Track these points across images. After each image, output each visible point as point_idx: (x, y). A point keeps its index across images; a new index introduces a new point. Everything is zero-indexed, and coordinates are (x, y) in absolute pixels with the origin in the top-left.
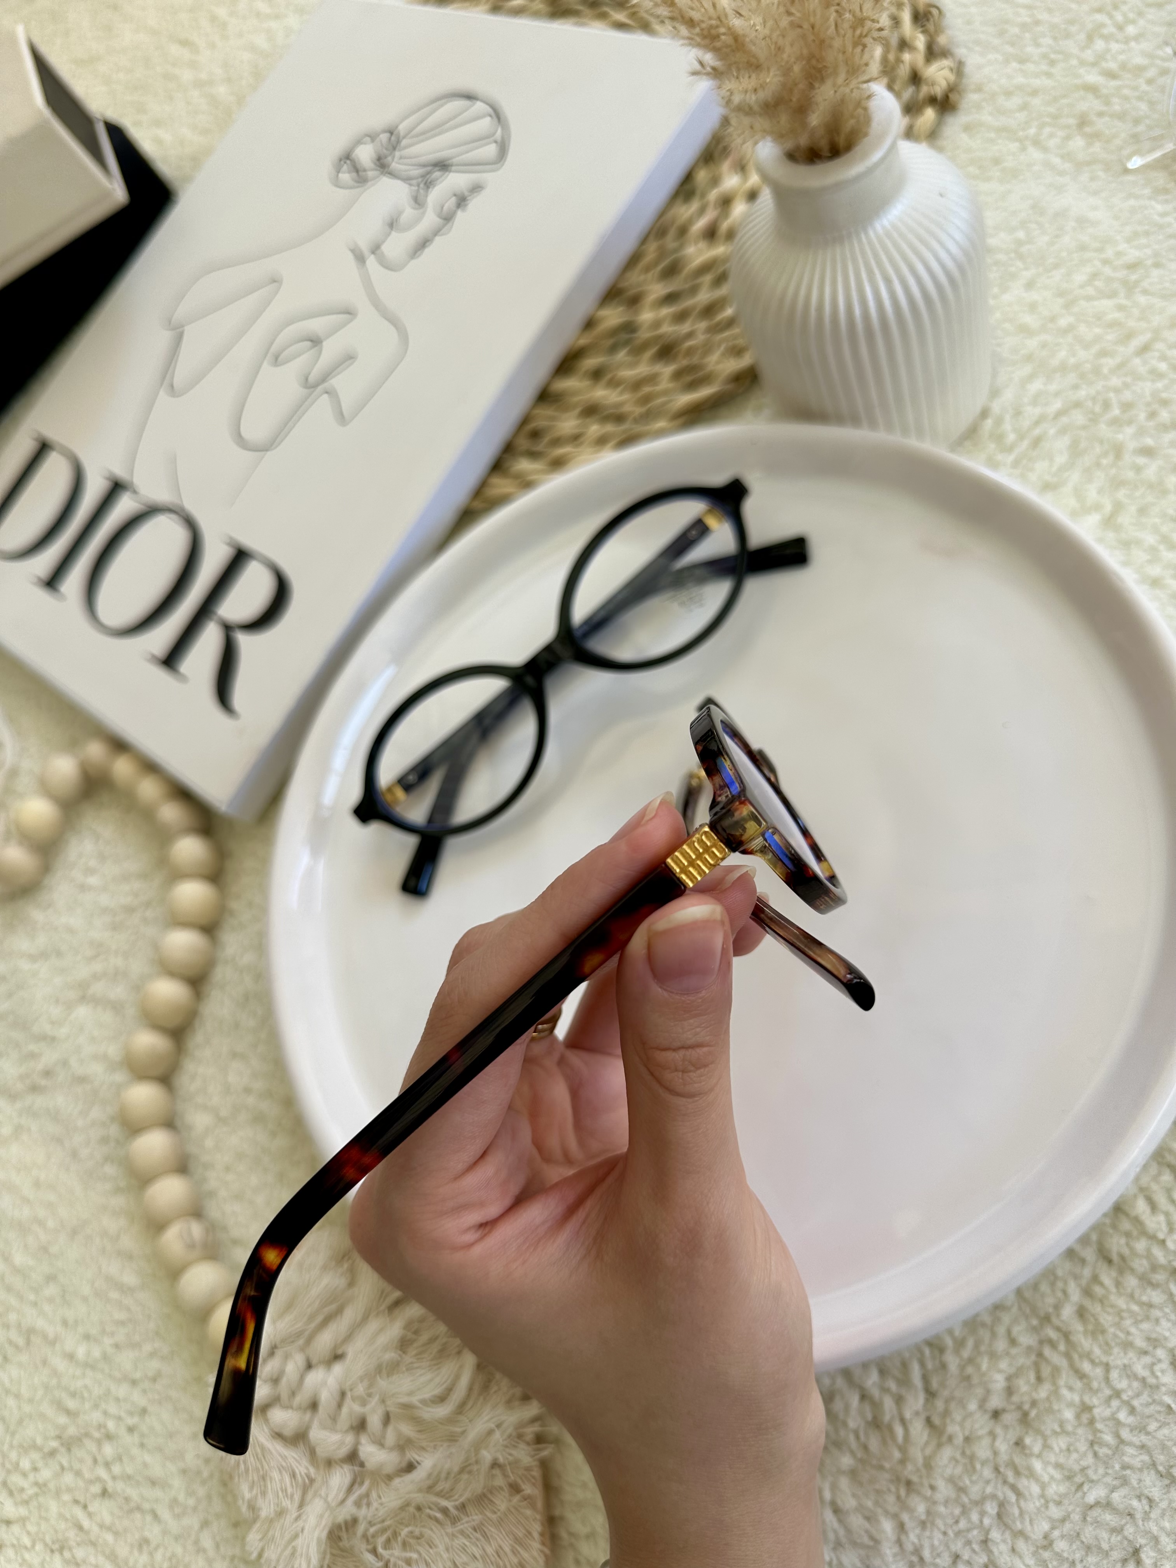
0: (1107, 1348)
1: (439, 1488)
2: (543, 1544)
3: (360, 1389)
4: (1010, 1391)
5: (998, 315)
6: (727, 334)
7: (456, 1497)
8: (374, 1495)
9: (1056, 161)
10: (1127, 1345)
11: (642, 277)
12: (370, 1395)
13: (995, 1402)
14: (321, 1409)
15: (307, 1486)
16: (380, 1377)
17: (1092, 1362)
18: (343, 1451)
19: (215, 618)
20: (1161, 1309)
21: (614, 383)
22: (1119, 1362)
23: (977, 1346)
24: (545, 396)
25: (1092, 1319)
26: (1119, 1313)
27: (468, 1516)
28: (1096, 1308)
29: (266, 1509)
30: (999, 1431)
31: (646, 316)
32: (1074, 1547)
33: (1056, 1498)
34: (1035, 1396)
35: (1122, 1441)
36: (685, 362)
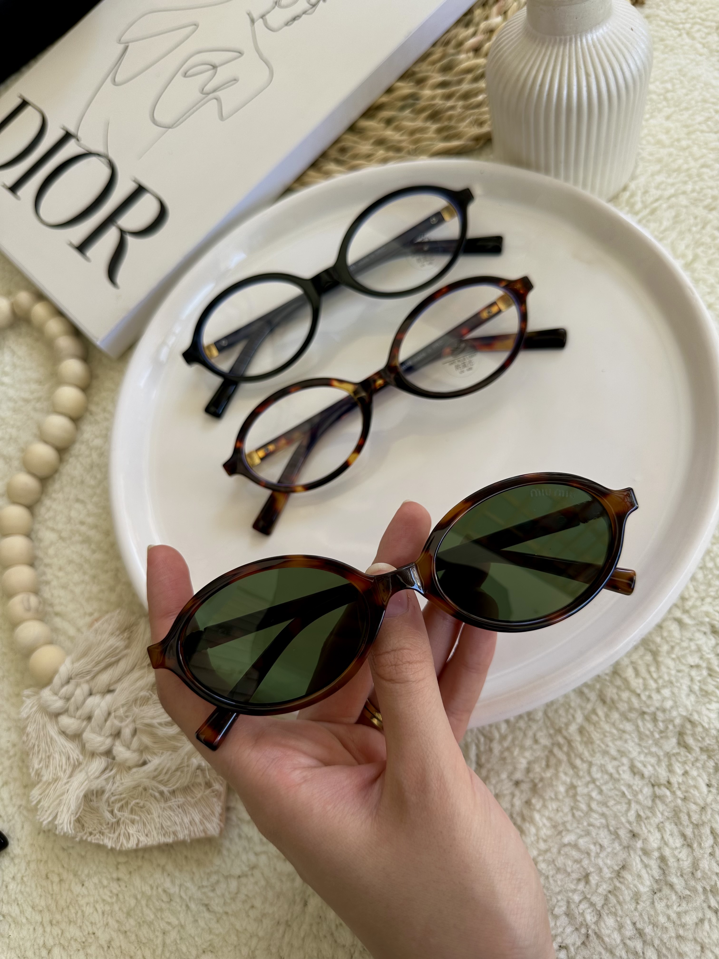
0: (593, 753)
1: (161, 778)
2: (221, 821)
3: (121, 711)
4: (528, 770)
5: (645, 131)
6: (476, 111)
7: (170, 785)
8: (118, 777)
9: (699, 46)
10: (605, 753)
11: (430, 67)
12: (127, 717)
13: (518, 776)
14: (93, 720)
15: (76, 766)
16: (135, 706)
17: (582, 760)
18: (103, 748)
19: (115, 224)
20: (630, 734)
21: (398, 129)
22: (598, 762)
23: (513, 741)
24: (353, 128)
25: (587, 734)
26: (604, 734)
27: (175, 798)
28: (591, 728)
29: (47, 776)
30: (517, 793)
31: (427, 92)
32: (550, 867)
33: (544, 837)
34: (543, 775)
35: (591, 809)
36: (446, 123)
